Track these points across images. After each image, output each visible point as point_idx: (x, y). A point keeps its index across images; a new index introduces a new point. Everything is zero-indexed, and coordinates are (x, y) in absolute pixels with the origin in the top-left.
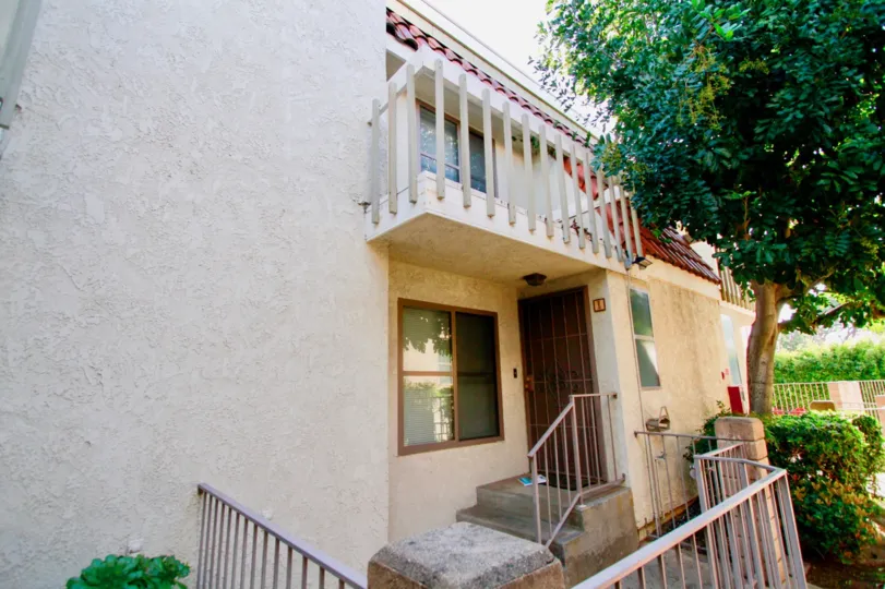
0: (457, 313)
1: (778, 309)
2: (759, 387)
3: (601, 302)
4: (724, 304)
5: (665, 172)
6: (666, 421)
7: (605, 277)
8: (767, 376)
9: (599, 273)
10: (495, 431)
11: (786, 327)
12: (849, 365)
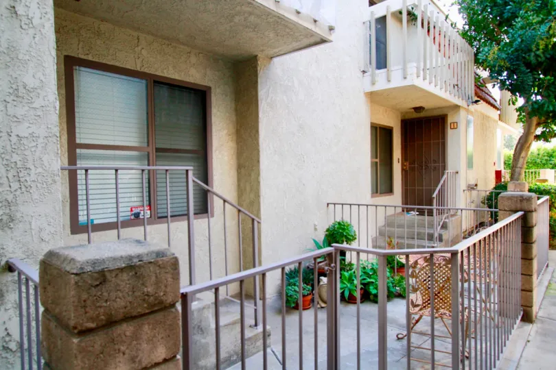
0: (380, 128)
1: (536, 129)
2: (517, 170)
3: (455, 124)
4: (500, 122)
5: (513, 65)
6: (476, 185)
7: (459, 110)
8: (523, 164)
9: (457, 107)
10: (390, 190)
11: (537, 137)
12: (546, 160)
